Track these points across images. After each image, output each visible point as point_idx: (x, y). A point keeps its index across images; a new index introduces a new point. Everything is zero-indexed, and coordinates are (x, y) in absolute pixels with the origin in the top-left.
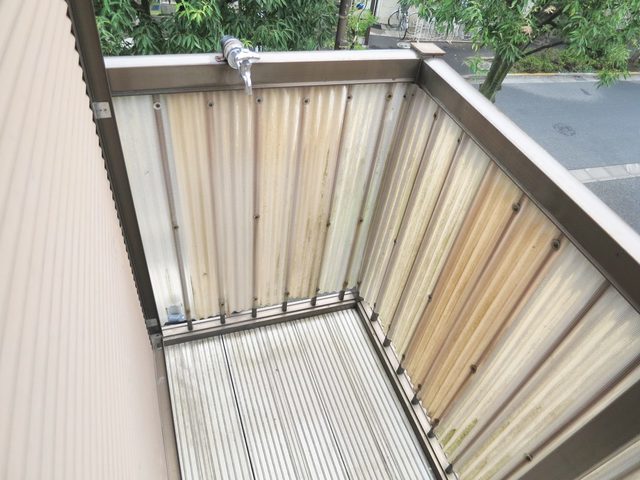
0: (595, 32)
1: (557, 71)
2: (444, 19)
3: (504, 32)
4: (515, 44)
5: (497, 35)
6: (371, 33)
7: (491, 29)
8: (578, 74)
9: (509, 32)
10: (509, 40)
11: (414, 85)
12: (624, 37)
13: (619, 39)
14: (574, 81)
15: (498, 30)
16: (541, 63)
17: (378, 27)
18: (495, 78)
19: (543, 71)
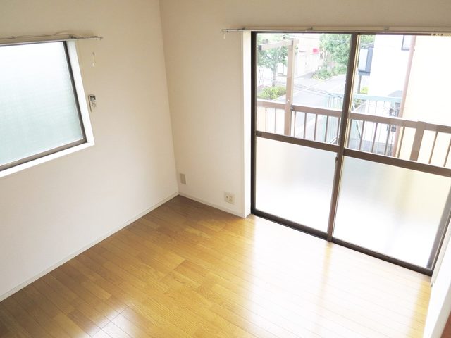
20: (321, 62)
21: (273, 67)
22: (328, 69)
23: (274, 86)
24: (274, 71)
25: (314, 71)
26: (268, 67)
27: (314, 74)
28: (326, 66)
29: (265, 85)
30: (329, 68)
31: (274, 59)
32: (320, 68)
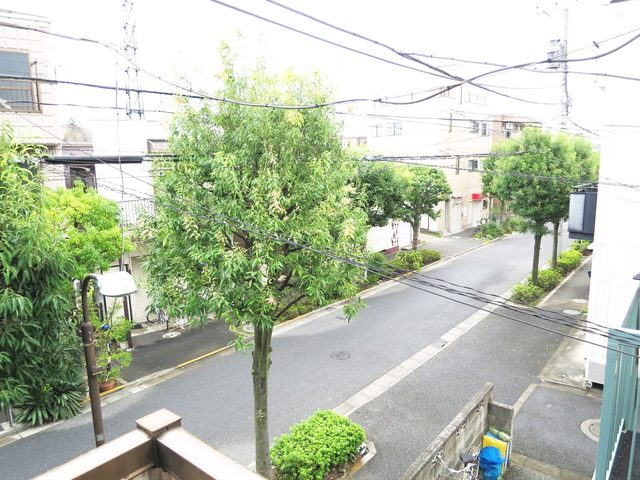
0: (324, 283)
1: (311, 310)
2: (194, 313)
3: (253, 307)
4: (267, 314)
5: (246, 311)
6: (132, 335)
7: (240, 309)
8: (328, 306)
9: (257, 307)
10: (259, 312)
11: (157, 470)
12: (347, 278)
13: (344, 280)
14: (327, 313)
15: (246, 307)
16: (296, 309)
17: (138, 326)
18: (263, 342)
19: (301, 314)
20: (486, 213)
21: (413, 220)
22: (498, 223)
23: (415, 249)
24: (415, 226)
25: (475, 225)
26: (405, 220)
27: (477, 230)
28: (494, 219)
29: (401, 246)
30: (498, 221)
31: (415, 209)
32: (484, 222)
